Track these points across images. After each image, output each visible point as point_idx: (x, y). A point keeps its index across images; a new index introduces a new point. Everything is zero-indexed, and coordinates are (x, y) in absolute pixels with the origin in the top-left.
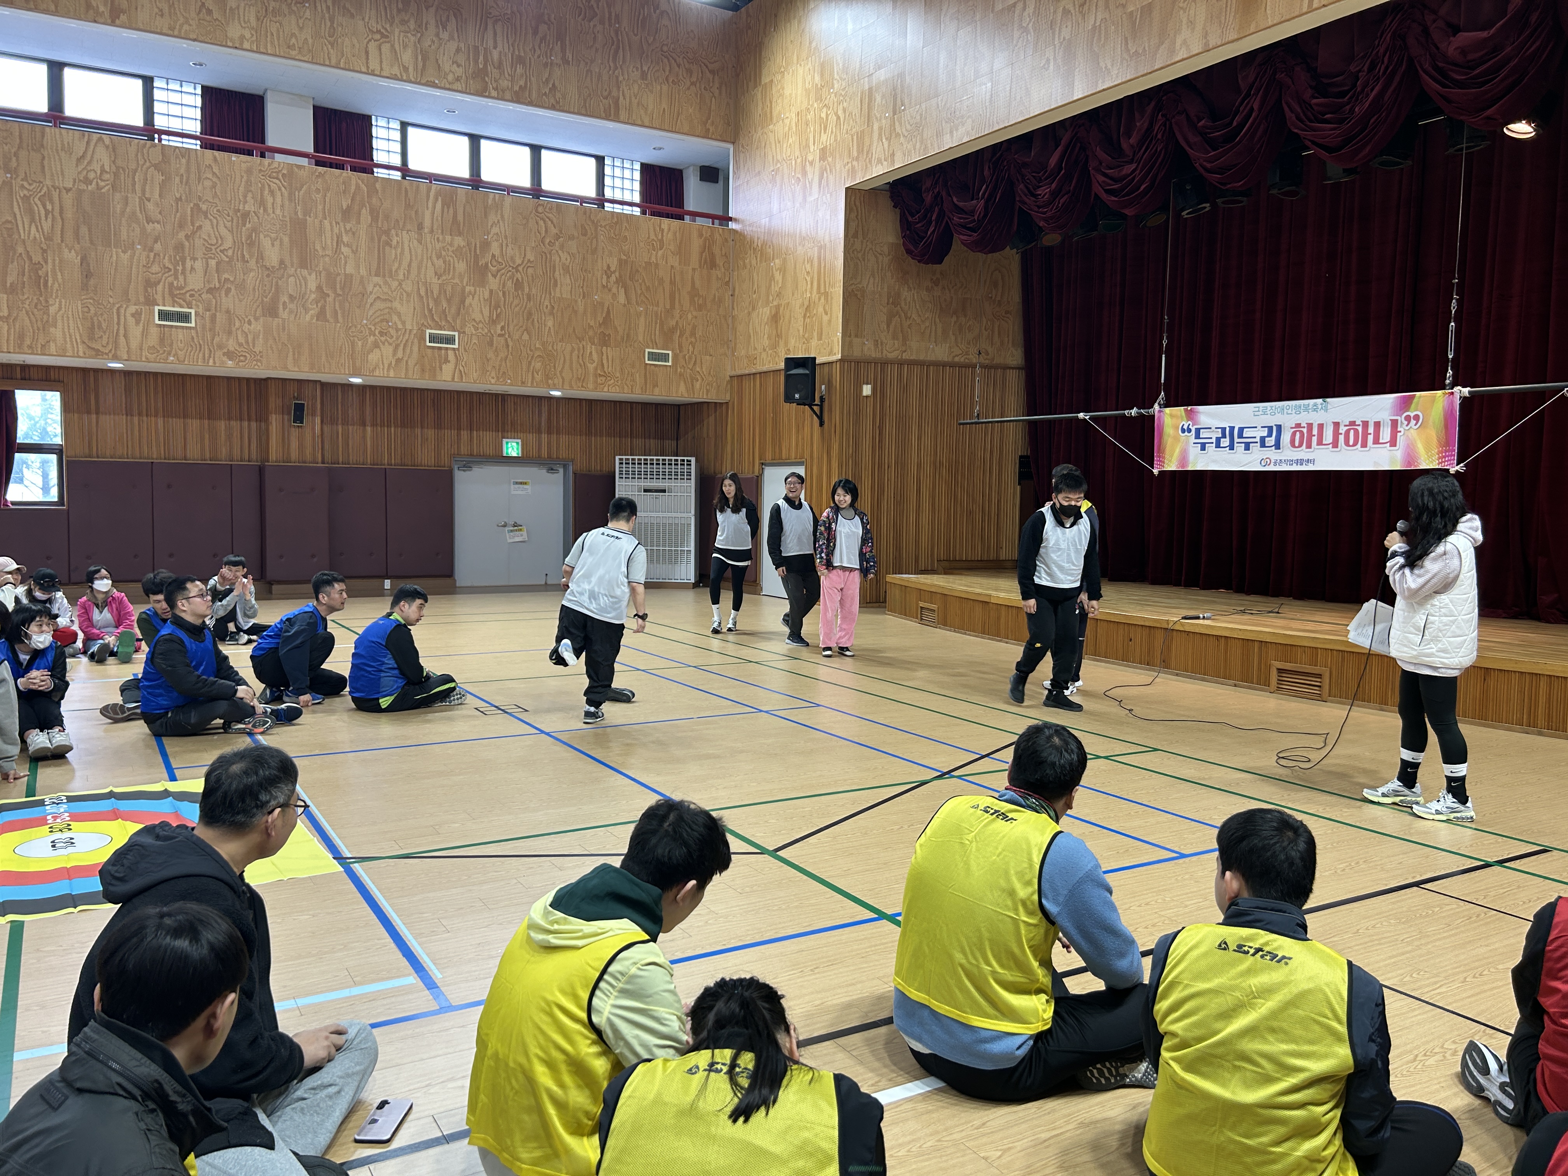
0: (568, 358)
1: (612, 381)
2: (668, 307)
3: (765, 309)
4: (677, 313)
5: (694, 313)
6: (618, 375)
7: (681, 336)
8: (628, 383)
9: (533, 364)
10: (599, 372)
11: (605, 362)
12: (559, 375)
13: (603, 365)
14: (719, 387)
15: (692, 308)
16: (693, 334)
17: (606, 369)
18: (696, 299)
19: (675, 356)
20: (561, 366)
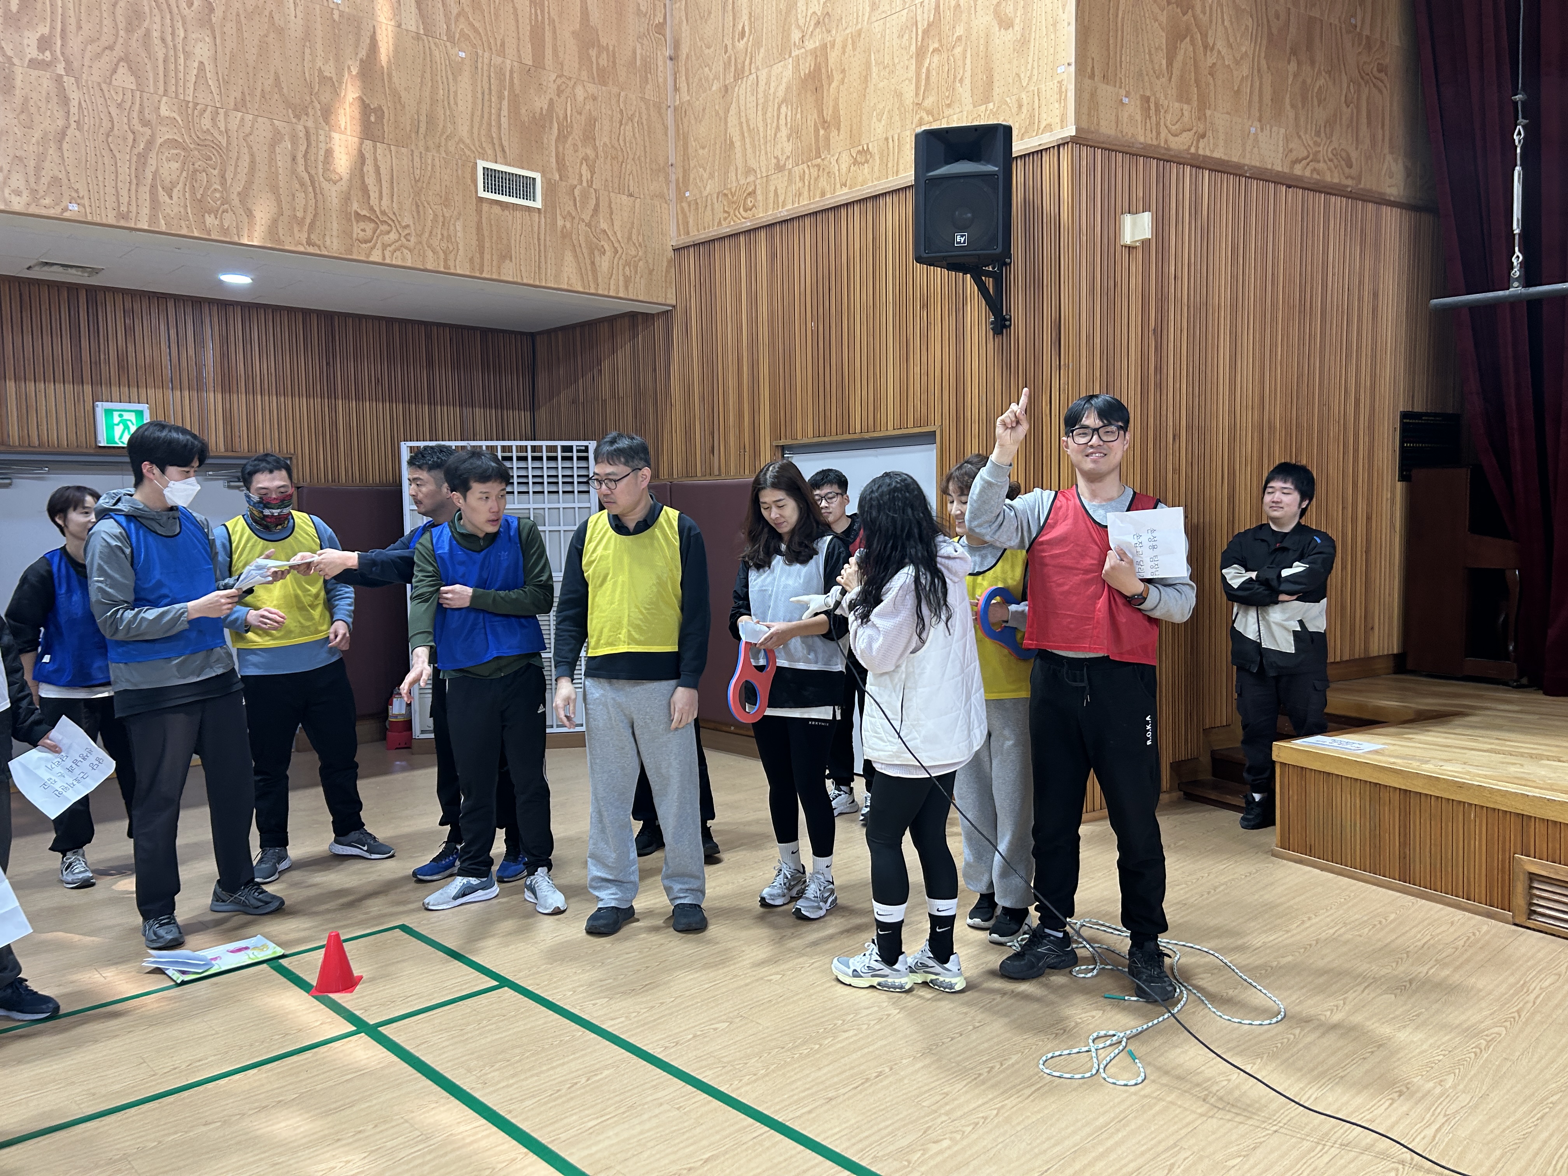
0: (262, 157)
1: (393, 236)
2: (528, 61)
3: (777, 69)
4: (550, 77)
5: (592, 88)
6: (407, 220)
7: (562, 137)
8: (435, 242)
9: (152, 161)
10: (355, 206)
11: (370, 181)
12: (236, 202)
13: (365, 190)
14: (651, 272)
15: (584, 74)
16: (589, 137)
17: (374, 201)
18: (593, 53)
19: (550, 189)
20: (242, 177)
